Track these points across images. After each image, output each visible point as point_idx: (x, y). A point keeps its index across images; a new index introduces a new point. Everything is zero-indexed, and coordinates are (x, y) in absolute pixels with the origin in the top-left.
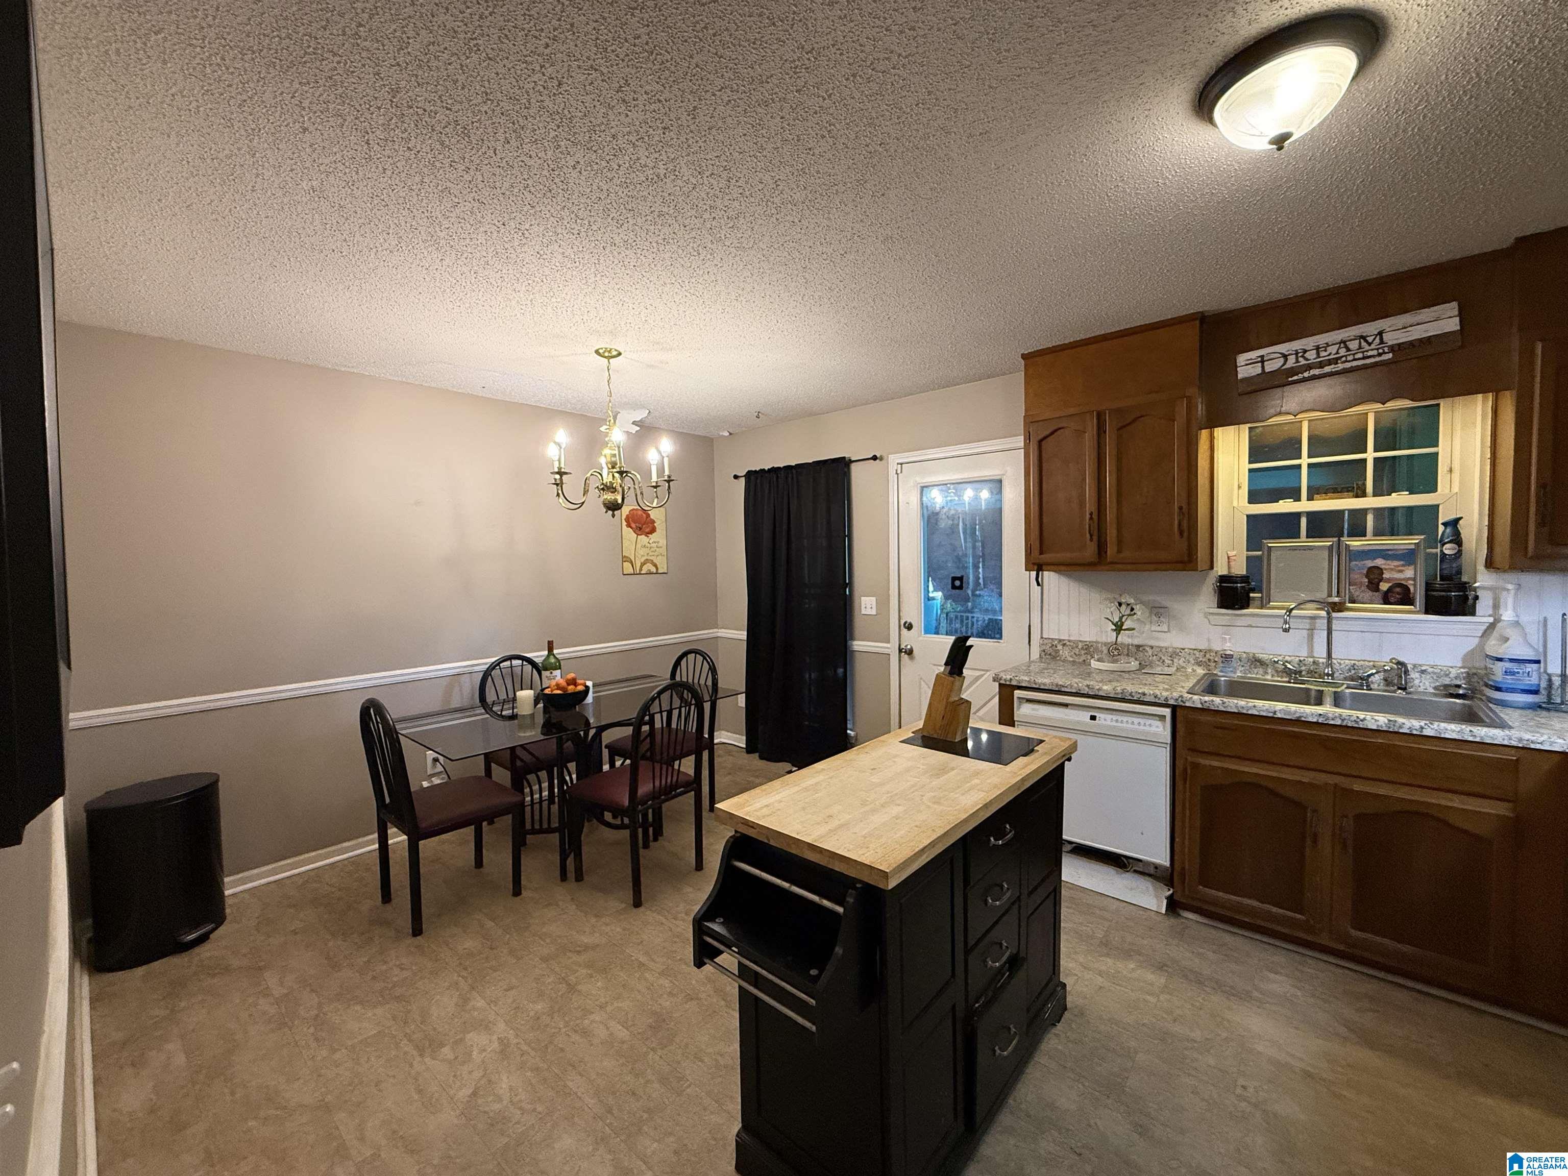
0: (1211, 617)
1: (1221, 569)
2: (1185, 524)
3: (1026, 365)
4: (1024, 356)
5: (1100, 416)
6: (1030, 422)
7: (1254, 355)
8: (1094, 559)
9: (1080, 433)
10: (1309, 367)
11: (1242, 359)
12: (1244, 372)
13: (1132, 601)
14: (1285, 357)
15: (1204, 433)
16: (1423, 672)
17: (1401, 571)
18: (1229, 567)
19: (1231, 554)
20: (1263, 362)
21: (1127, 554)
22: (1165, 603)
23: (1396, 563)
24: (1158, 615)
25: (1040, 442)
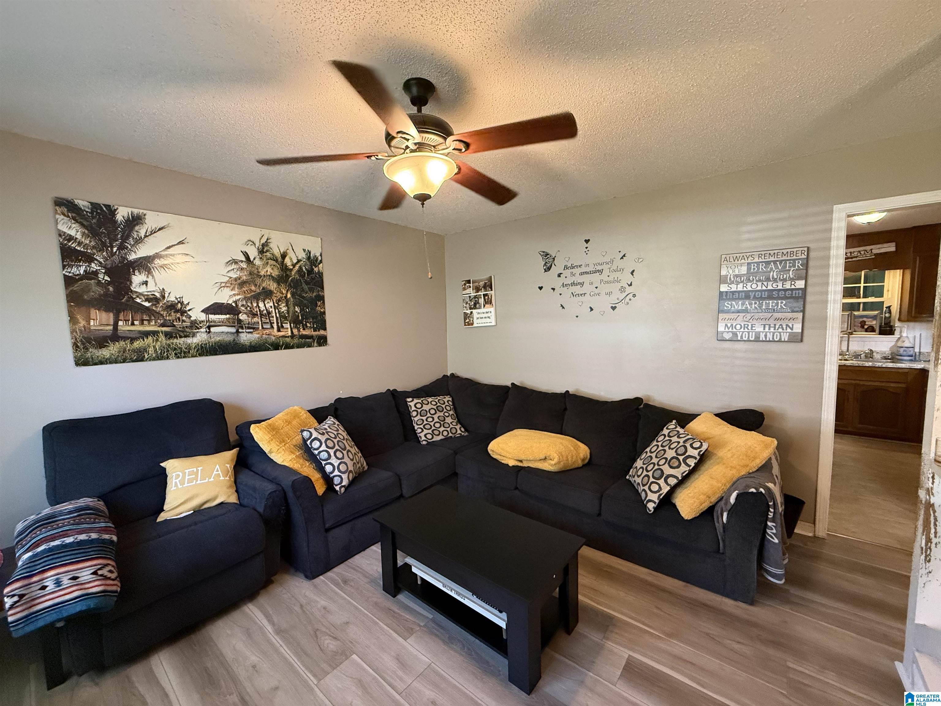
16: (877, 353)
17: (872, 322)
23: (870, 319)
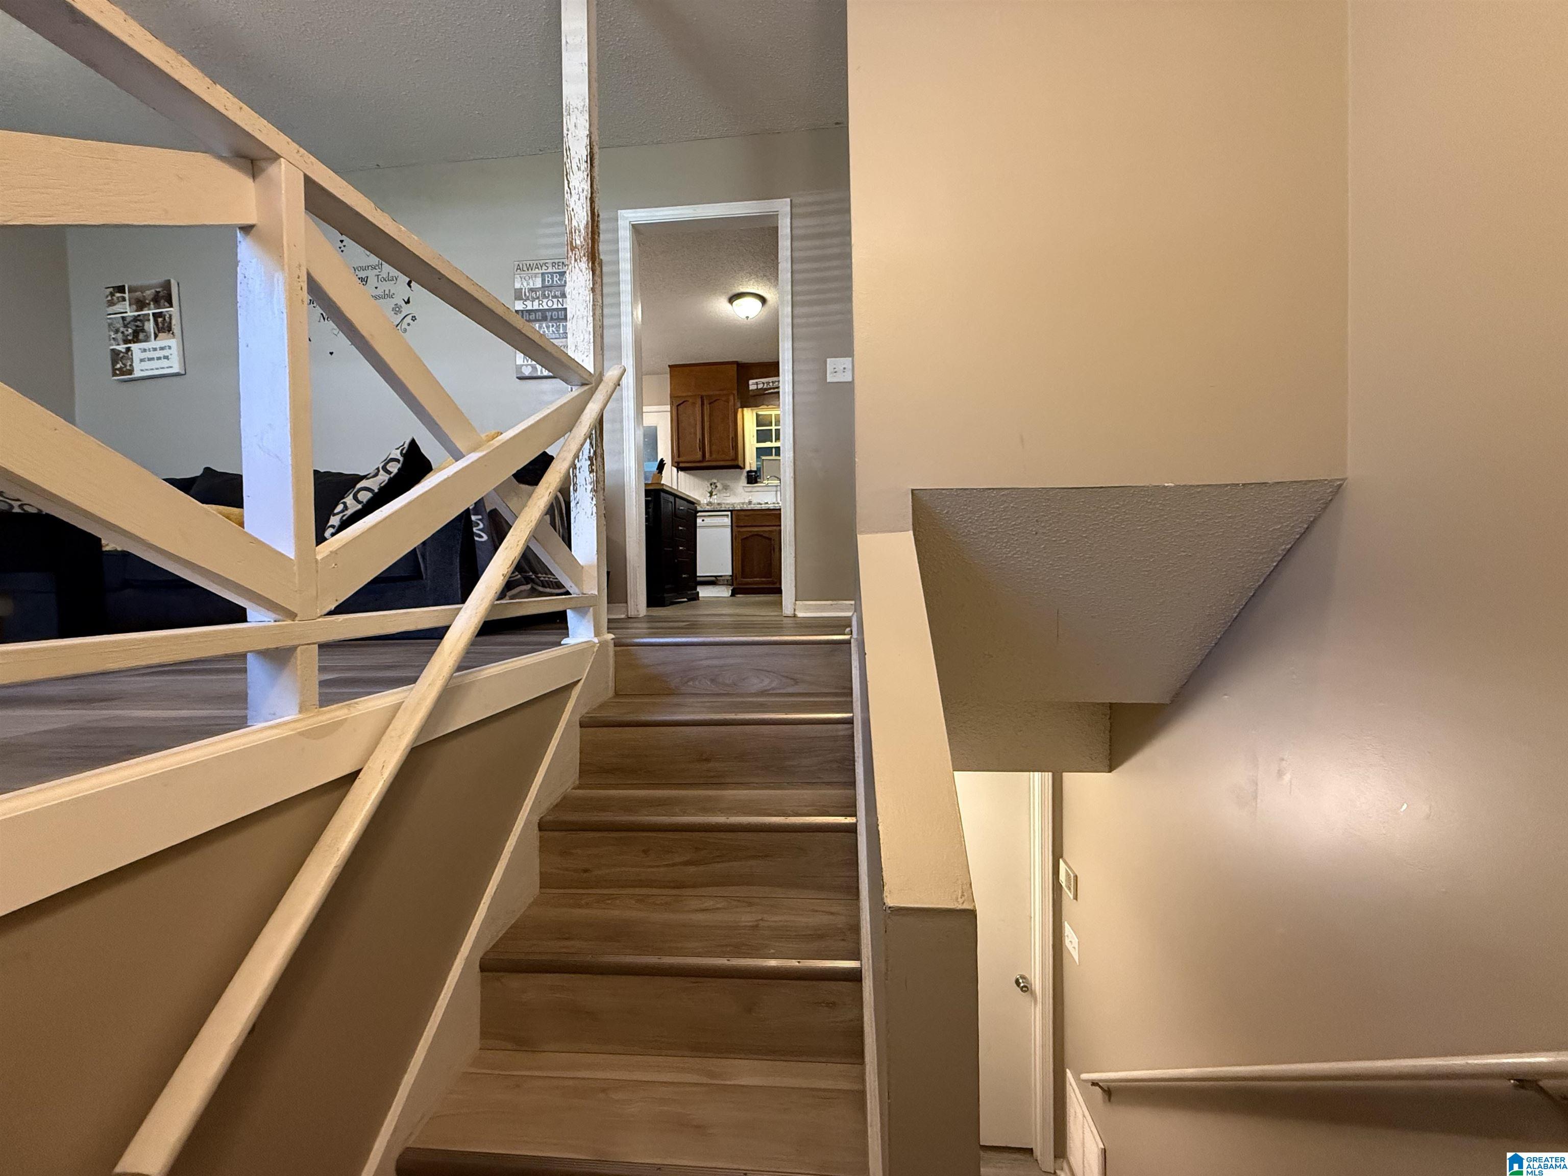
0: (745, 488)
1: (748, 469)
2: (734, 444)
3: (670, 371)
4: (669, 366)
5: (702, 397)
6: (672, 397)
7: (755, 381)
8: (701, 459)
9: (694, 404)
10: (771, 389)
11: (751, 382)
12: (751, 387)
13: (715, 481)
14: (763, 383)
15: (740, 410)
18: (750, 467)
19: (751, 462)
20: (757, 384)
21: (714, 456)
22: (728, 484)
24: (726, 489)
25: (678, 406)
